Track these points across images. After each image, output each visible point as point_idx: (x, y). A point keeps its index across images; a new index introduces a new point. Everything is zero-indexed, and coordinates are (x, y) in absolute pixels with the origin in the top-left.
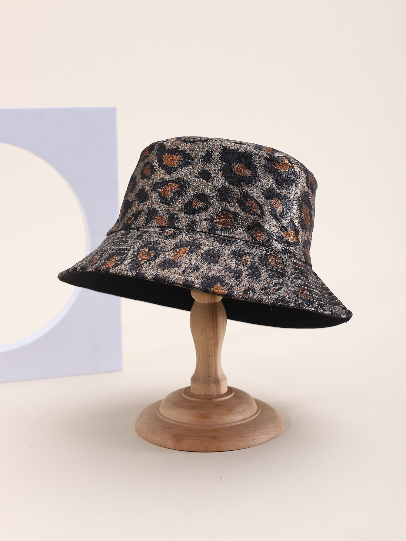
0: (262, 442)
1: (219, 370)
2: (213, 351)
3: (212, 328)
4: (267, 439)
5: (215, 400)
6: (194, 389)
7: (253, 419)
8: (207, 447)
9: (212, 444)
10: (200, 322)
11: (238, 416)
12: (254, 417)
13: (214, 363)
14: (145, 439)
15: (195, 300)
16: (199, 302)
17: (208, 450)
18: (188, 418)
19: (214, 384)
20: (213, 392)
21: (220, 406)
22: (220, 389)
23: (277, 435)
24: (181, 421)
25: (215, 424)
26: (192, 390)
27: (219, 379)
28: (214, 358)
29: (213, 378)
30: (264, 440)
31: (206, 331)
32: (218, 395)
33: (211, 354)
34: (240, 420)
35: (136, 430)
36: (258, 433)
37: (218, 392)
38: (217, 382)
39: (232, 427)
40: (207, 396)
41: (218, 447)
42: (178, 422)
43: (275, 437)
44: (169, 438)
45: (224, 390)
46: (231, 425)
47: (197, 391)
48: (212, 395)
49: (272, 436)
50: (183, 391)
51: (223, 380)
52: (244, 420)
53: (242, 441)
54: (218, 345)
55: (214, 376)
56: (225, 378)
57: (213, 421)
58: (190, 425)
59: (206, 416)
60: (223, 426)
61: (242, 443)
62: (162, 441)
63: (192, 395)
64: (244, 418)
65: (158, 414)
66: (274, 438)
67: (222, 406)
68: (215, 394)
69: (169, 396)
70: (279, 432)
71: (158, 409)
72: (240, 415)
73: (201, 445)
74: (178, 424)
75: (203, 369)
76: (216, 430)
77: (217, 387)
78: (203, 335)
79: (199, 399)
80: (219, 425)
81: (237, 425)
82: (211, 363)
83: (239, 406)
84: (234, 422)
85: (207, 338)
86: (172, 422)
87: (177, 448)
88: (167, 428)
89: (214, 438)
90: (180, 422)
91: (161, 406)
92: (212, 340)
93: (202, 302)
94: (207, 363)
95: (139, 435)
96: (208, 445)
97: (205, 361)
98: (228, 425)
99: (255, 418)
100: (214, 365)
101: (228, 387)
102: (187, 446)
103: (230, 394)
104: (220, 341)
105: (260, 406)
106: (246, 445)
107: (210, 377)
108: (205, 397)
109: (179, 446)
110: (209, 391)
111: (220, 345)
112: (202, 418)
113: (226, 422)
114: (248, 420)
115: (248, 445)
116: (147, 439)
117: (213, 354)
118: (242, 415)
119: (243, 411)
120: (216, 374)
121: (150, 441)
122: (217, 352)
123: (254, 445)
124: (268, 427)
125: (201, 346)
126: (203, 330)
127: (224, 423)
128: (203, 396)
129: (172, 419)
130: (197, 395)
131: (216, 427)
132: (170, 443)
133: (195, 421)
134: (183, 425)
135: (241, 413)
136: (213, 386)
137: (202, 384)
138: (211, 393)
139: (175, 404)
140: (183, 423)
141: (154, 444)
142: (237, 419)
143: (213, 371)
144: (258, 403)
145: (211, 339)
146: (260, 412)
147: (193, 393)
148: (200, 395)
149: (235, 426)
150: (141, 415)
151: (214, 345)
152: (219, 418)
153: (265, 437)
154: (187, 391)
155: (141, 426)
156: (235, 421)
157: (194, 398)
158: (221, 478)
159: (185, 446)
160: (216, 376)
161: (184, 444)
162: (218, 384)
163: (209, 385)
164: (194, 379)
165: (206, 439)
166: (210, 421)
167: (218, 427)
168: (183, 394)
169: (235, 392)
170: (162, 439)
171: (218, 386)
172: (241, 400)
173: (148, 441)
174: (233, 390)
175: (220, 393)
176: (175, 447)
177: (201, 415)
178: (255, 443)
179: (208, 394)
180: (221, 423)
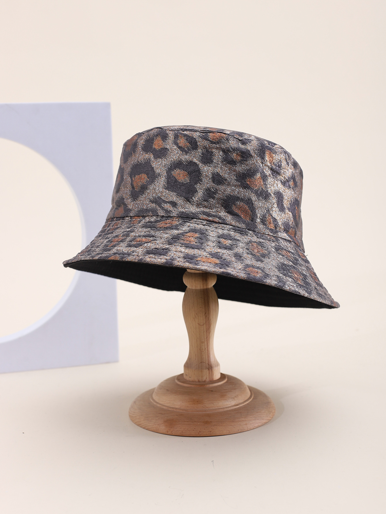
0: (255, 427)
1: (211, 356)
2: (206, 338)
3: (204, 314)
4: (260, 424)
5: (208, 386)
6: (187, 375)
7: (246, 404)
8: (200, 431)
9: (205, 429)
10: (192, 308)
11: (230, 402)
12: (247, 402)
13: (206, 349)
14: (138, 425)
15: (187, 287)
16: (191, 288)
17: (200, 435)
18: (181, 404)
19: (207, 370)
20: (206, 378)
21: (212, 391)
22: (213, 375)
23: (270, 420)
24: (174, 406)
25: (207, 409)
26: (185, 376)
27: (211, 365)
28: (206, 344)
29: (206, 363)
30: (257, 425)
31: (198, 316)
32: (211, 381)
33: (203, 340)
34: (233, 405)
35: (130, 416)
36: (251, 418)
37: (211, 378)
38: (210, 367)
39: (225, 412)
40: (200, 382)
41: (210, 432)
42: (171, 408)
43: (269, 422)
44: (162, 423)
45: (217, 376)
46: (224, 410)
47: (190, 377)
48: (205, 380)
49: (264, 421)
50: (176, 378)
51: (216, 366)
52: (237, 405)
53: (234, 426)
54: (211, 331)
55: (207, 362)
56: (218, 365)
57: (205, 406)
58: (182, 410)
59: (198, 402)
60: (216, 411)
61: (234, 427)
62: (155, 426)
63: (185, 382)
64: (237, 403)
65: (152, 401)
66: (267, 423)
67: (215, 391)
68: (208, 380)
69: (162, 383)
70: (272, 417)
71: (151, 395)
72: (233, 401)
73: (194, 430)
74: (170, 409)
75: (196, 355)
76: (209, 415)
77: (209, 373)
78: (195, 321)
79: (192, 385)
80: (212, 410)
81: (230, 410)
82: (204, 349)
83: (231, 391)
84: (226, 408)
85: (199, 324)
86: (164, 408)
87: (169, 433)
88: (159, 413)
89: (207, 423)
90: (173, 408)
91: (154, 393)
92: (205, 326)
93: (194, 288)
94: (200, 349)
95: (133, 421)
96: (200, 430)
97: (197, 347)
98: (221, 410)
99: (248, 404)
100: (207, 351)
101: (221, 374)
102: (179, 431)
103: (222, 380)
104: (212, 326)
105: (253, 393)
106: (238, 429)
107: (202, 363)
108: (198, 383)
109: (172, 431)
110: (202, 377)
111: (212, 331)
112: (194, 404)
113: (219, 407)
114: (241, 406)
115: (241, 430)
116: (140, 425)
117: (206, 340)
118: (235, 400)
119: (235, 396)
120: (208, 360)
121: (143, 427)
122: (210, 339)
123: (246, 430)
124: (260, 412)
125: (194, 332)
126: (195, 316)
127: (217, 408)
128: (195, 382)
129: (165, 405)
130: (190, 381)
131: (208, 412)
132: (163, 428)
133: (188, 407)
134: (175, 410)
135: (234, 398)
136: (206, 372)
137: (195, 370)
138: (204, 379)
139: (168, 390)
140: (176, 408)
141: (147, 429)
142: (229, 405)
143: (206, 357)
144: (251, 389)
145: (203, 325)
146: (253, 398)
147: (186, 380)
148: (193, 381)
149: (228, 411)
150: (135, 402)
151: (207, 331)
152: (211, 403)
153: (258, 423)
154: (180, 377)
155: (134, 412)
156: (227, 406)
157: (187, 384)
158: (213, 461)
159: (177, 431)
160: (208, 362)
161: (176, 428)
162: (210, 370)
163: (202, 371)
164: (187, 366)
165: (198, 424)
166: (203, 407)
167: (211, 412)
168: (176, 381)
169: (228, 378)
170: (155, 425)
171: (211, 372)
172: (234, 385)
173: (141, 427)
174: (226, 376)
175: (212, 379)
176: (168, 432)
177: (194, 400)
178: (247, 428)
179: (200, 380)
180: (214, 408)
